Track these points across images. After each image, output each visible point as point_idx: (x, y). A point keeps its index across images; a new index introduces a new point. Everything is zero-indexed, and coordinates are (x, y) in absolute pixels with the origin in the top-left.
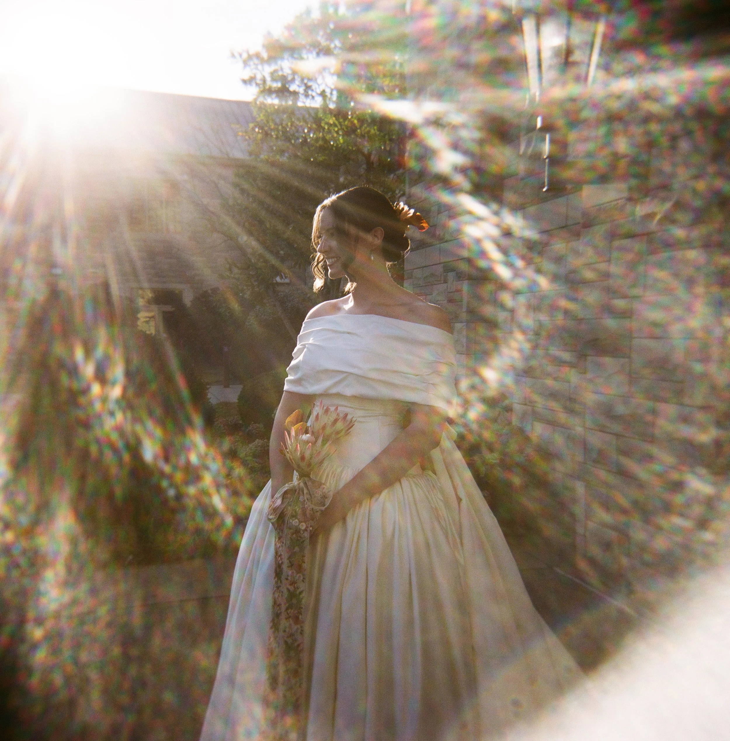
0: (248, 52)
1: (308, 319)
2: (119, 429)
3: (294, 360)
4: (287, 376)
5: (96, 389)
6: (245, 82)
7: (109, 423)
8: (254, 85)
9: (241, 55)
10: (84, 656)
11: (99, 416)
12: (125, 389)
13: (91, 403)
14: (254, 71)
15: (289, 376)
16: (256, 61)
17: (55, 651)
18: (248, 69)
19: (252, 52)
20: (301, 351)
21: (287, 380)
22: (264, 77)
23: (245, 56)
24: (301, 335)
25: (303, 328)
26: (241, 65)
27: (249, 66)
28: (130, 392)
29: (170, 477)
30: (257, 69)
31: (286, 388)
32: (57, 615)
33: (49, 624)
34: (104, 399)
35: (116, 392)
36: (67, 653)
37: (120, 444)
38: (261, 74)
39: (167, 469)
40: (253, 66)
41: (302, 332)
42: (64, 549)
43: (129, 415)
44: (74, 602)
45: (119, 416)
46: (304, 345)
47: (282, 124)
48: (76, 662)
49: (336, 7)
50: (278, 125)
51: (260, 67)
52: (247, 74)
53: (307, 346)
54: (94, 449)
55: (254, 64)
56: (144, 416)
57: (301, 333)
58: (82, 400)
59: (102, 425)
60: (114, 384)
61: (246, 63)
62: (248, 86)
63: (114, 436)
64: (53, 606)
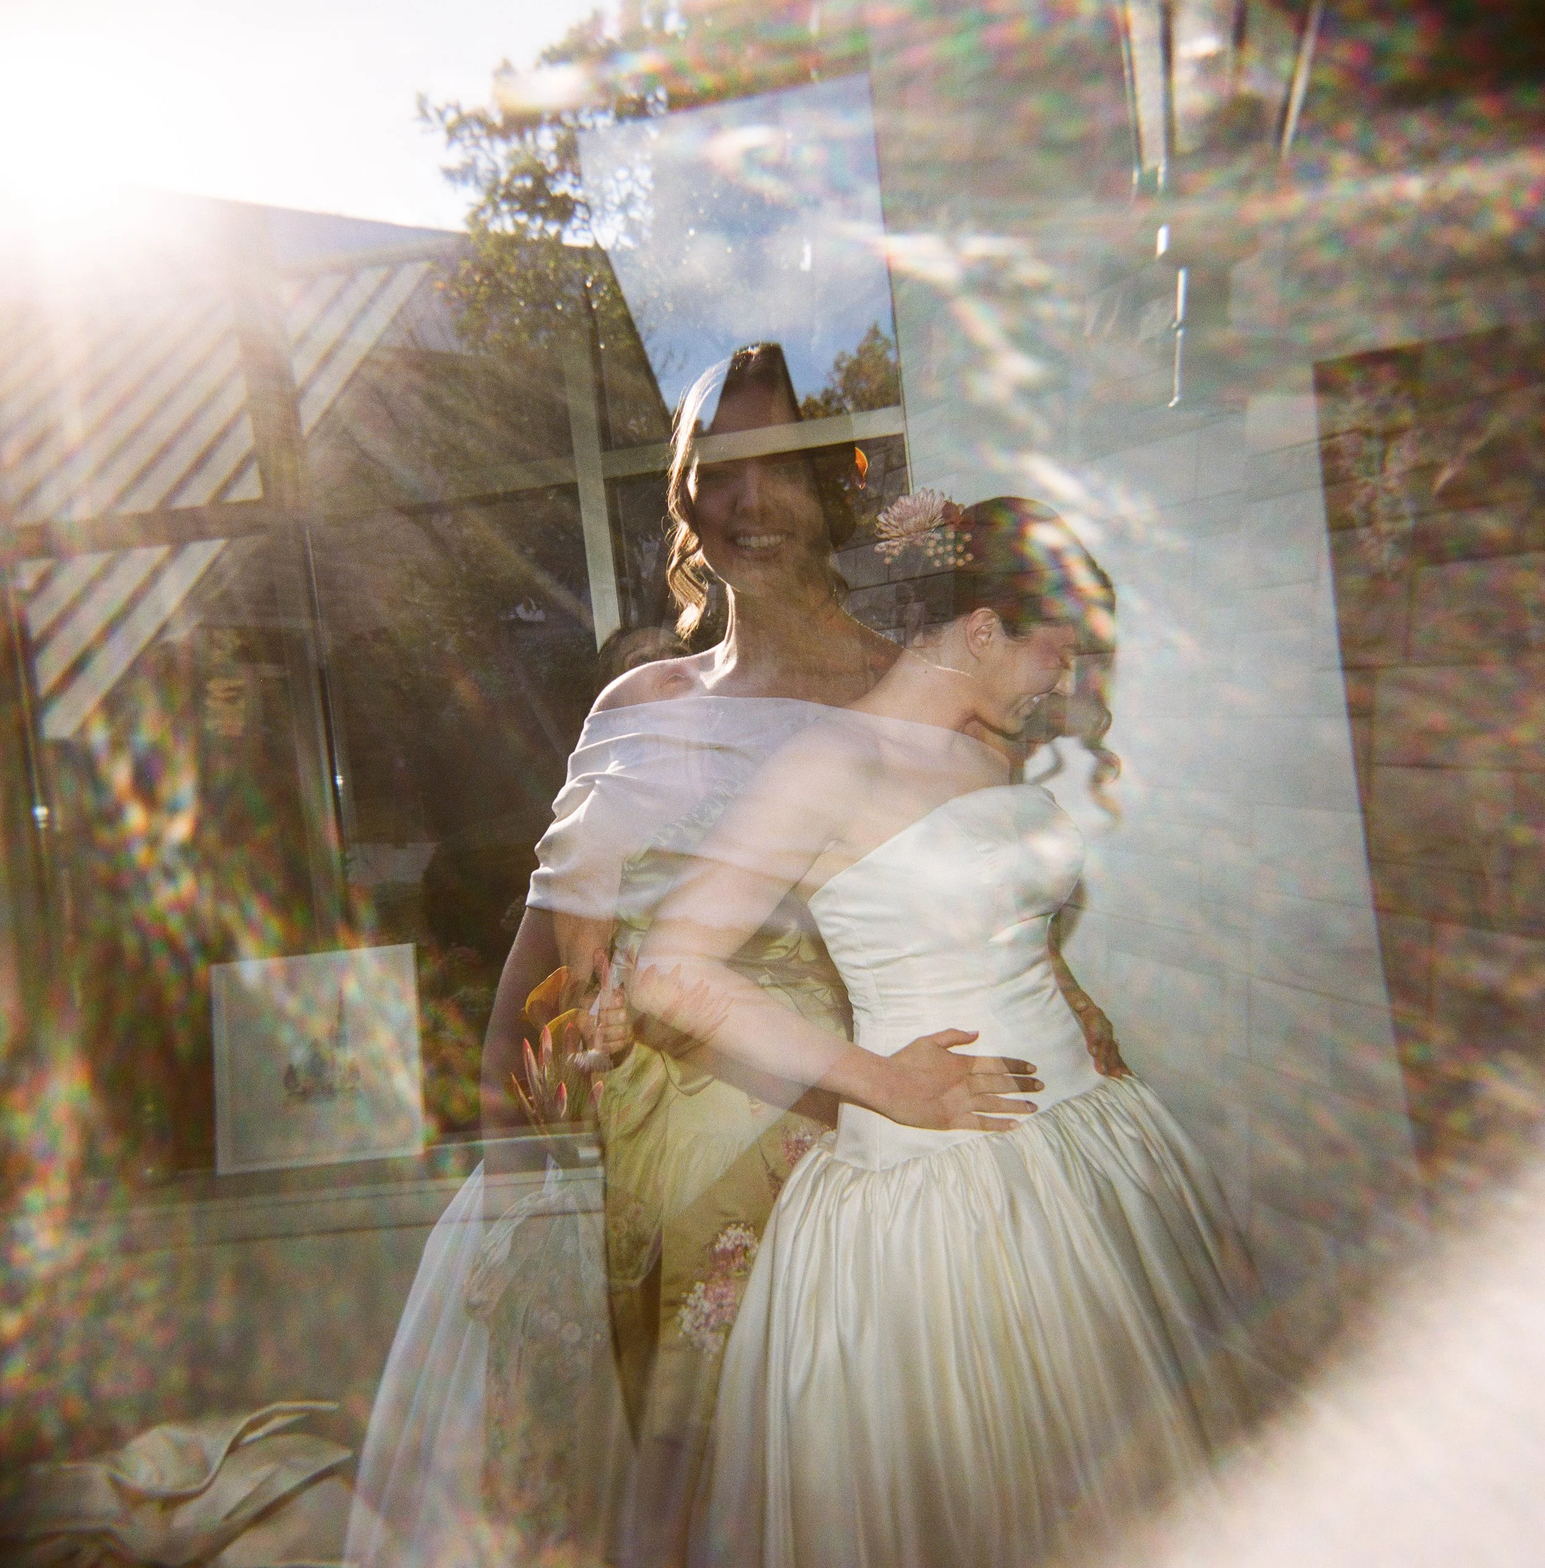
0: (457, 108)
1: (600, 708)
2: (184, 907)
3: (558, 821)
4: (538, 867)
5: (136, 817)
6: (449, 174)
7: (165, 895)
8: (472, 182)
9: (441, 115)
10: (106, 1382)
11: (141, 876)
12: (199, 827)
13: (125, 845)
14: (473, 152)
15: (542, 865)
16: (477, 130)
17: (45, 1365)
18: (457, 147)
19: (467, 108)
20: (578, 796)
21: (536, 877)
22: (495, 163)
23: (451, 117)
24: (578, 755)
25: (586, 733)
26: (442, 136)
27: (461, 140)
28: (211, 835)
29: (299, 1023)
30: (477, 145)
31: (532, 897)
32: (51, 1285)
33: (35, 1304)
34: (154, 840)
35: (180, 829)
36: (69, 1372)
37: (188, 941)
38: (488, 158)
39: (293, 1005)
40: (468, 142)
41: (584, 745)
42: (68, 1147)
43: (208, 882)
44: (85, 1264)
45: (186, 883)
46: (591, 780)
47: (534, 266)
48: (89, 1391)
49: (660, 17)
50: (527, 268)
51: (485, 143)
52: (455, 157)
53: (597, 782)
54: (130, 941)
55: (472, 136)
56: (241, 887)
57: (578, 750)
58: (104, 835)
59: (148, 894)
60: (173, 810)
61: (452, 133)
62: (459, 186)
63: (175, 924)
64: (42, 1269)
